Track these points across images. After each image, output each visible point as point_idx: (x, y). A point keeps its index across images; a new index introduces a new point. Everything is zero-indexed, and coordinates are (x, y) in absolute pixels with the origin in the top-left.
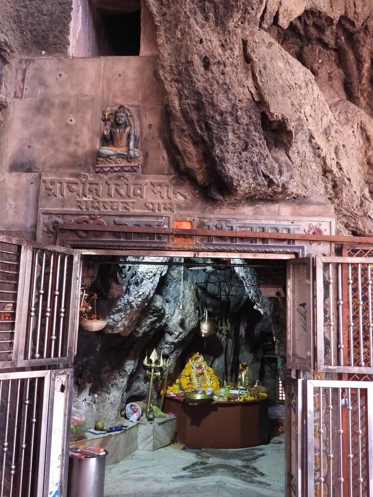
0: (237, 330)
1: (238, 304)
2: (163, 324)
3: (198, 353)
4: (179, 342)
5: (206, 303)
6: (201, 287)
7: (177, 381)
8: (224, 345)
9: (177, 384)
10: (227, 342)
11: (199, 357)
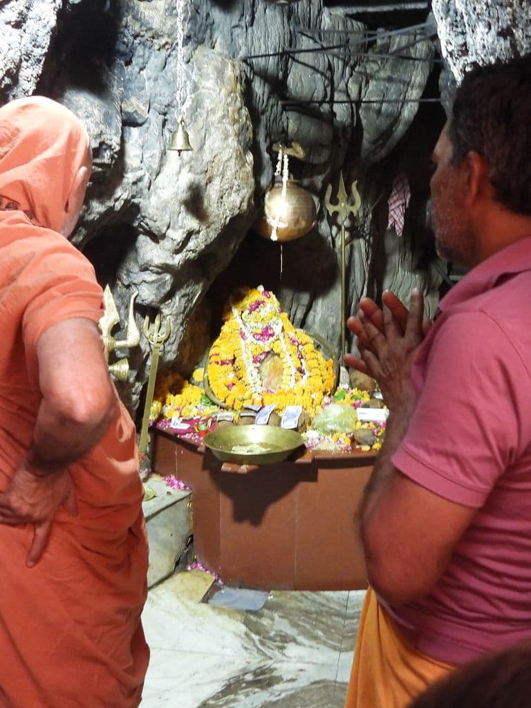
0: (381, 214)
1: (386, 134)
2: (118, 205)
3: (261, 288)
4: (188, 263)
5: (285, 131)
6: (264, 76)
7: (198, 374)
8: (343, 260)
9: (198, 384)
10: (352, 247)
11: (263, 302)
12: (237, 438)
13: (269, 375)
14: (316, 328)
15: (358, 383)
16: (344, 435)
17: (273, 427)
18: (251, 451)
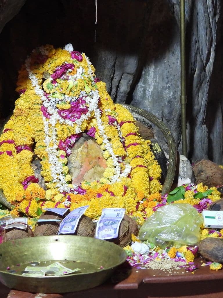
11: (72, 66)
12: (32, 254)
13: (81, 167)
14: (147, 104)
15: (203, 176)
16: (184, 248)
17: (85, 238)
18: (52, 273)
